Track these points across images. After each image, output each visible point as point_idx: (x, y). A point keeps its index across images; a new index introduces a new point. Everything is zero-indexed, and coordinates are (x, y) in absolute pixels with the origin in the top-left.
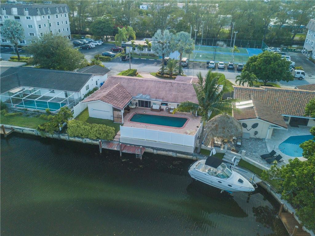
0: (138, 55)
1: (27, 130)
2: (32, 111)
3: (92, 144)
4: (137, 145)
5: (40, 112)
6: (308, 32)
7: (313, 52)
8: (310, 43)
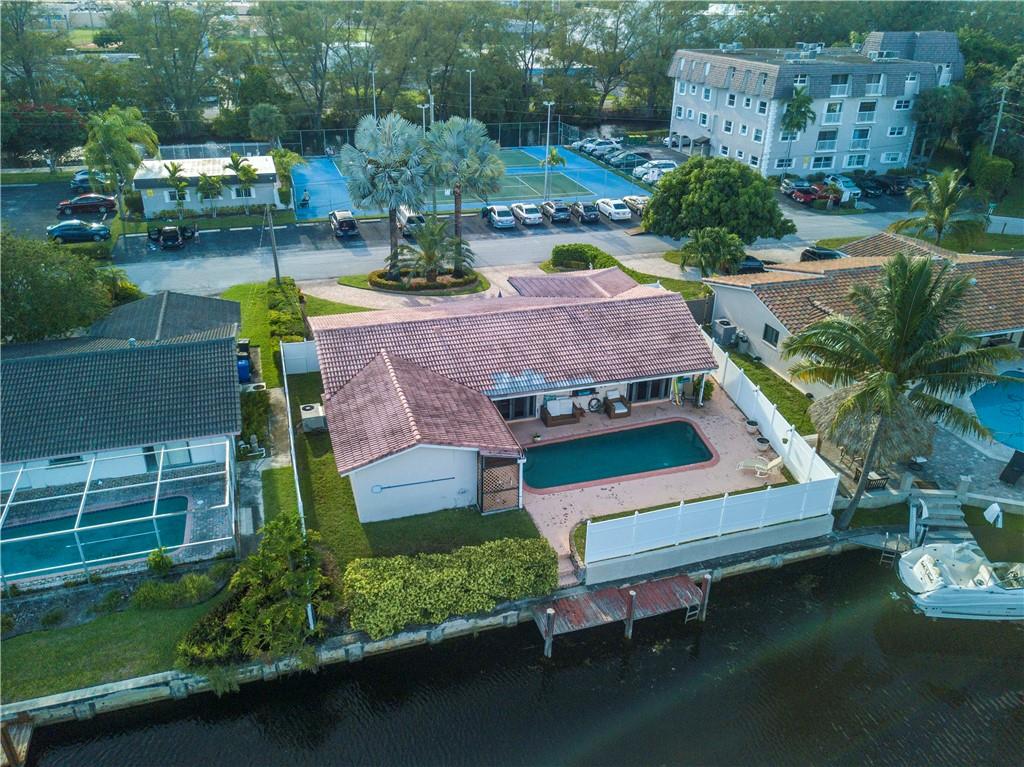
0: (200, 216)
1: (126, 689)
2: (58, 588)
3: (476, 635)
4: (656, 574)
5: (109, 580)
6: (677, 86)
7: (713, 142)
8: (693, 117)
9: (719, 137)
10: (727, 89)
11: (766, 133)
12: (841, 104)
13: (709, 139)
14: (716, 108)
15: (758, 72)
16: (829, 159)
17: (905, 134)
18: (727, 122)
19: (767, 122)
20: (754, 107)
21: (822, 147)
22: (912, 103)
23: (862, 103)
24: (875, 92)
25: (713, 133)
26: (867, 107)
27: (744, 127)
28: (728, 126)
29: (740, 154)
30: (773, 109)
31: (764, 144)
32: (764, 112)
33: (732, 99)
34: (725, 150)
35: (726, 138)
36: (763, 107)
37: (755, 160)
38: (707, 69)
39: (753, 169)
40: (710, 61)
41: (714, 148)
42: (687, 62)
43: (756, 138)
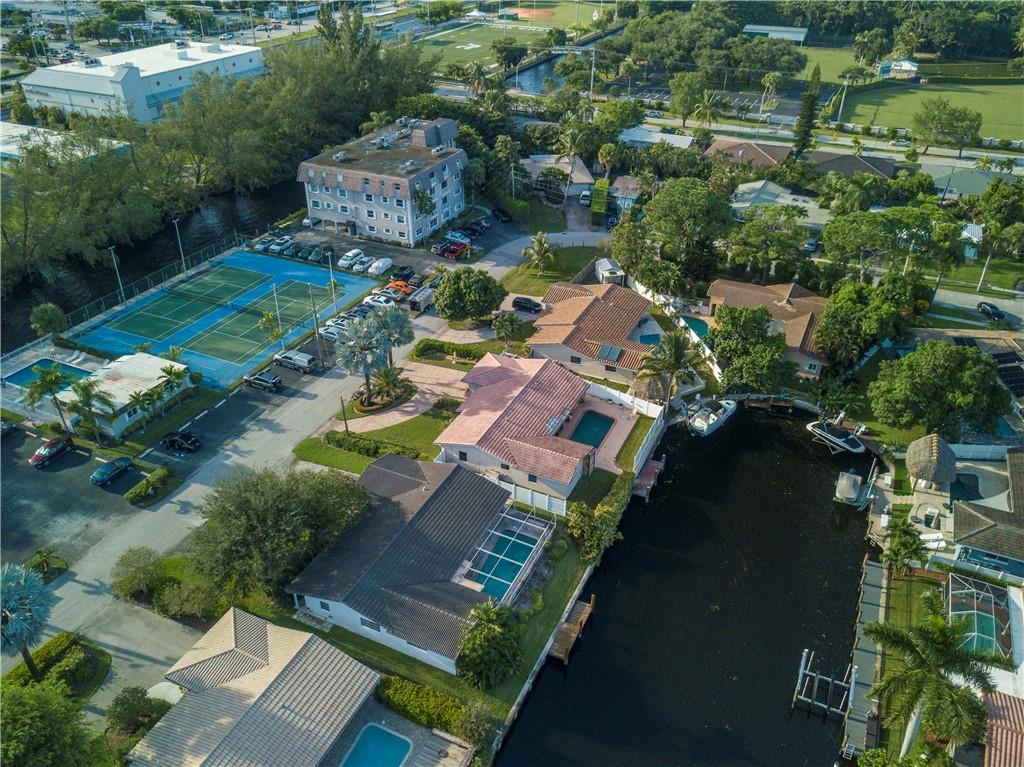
0: (152, 419)
6: (308, 188)
7: (358, 224)
8: (332, 208)
9: (365, 220)
10: (363, 191)
11: (407, 218)
12: (434, 188)
13: (354, 222)
14: (354, 202)
15: (390, 183)
17: (460, 191)
18: (368, 211)
19: (406, 212)
20: (392, 202)
23: (442, 184)
24: (446, 175)
25: (356, 218)
26: (444, 185)
27: (386, 215)
28: (370, 214)
29: (387, 231)
30: (408, 204)
31: (408, 225)
32: (401, 205)
33: (369, 197)
34: (372, 228)
35: (372, 221)
36: (400, 203)
37: (402, 234)
38: (340, 178)
39: (403, 240)
40: (340, 173)
41: (361, 228)
42: (316, 172)
43: (399, 221)
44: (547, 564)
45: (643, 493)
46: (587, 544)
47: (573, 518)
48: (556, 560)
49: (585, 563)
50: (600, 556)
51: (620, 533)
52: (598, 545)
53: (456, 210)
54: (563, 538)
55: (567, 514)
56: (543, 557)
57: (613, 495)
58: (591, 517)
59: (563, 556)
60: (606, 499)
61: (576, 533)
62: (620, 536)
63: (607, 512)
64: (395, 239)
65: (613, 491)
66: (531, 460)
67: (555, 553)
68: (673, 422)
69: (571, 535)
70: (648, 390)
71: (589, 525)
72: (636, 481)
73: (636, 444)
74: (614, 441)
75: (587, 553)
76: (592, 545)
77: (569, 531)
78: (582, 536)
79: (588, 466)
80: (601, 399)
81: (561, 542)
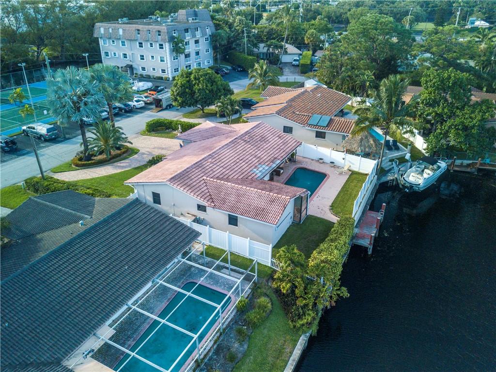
6: (101, 42)
7: (135, 66)
8: (117, 56)
9: (138, 63)
10: (137, 40)
11: (167, 58)
12: (188, 42)
13: (132, 65)
14: (131, 50)
15: (154, 30)
16: (190, 66)
17: (210, 51)
18: (141, 56)
19: (166, 53)
20: (156, 46)
21: (187, 61)
22: (209, 38)
23: (195, 41)
24: (198, 34)
25: (133, 62)
26: (197, 42)
27: (153, 57)
28: (142, 57)
29: (154, 69)
30: (167, 46)
31: (167, 63)
32: (162, 48)
33: (141, 45)
34: (143, 69)
35: (143, 63)
36: (161, 46)
37: (163, 71)
38: (121, 32)
39: (164, 76)
40: (121, 28)
41: (136, 69)
42: (105, 29)
43: (161, 61)
44: (240, 332)
45: (366, 243)
46: (300, 303)
47: (281, 267)
48: (254, 326)
49: (296, 331)
50: (316, 322)
51: (344, 289)
52: (315, 304)
53: (206, 64)
54: (266, 295)
55: (272, 263)
56: (235, 321)
57: (332, 240)
58: (304, 266)
59: (264, 320)
60: (323, 246)
61: (285, 287)
62: (345, 293)
63: (325, 261)
64: (159, 75)
65: (331, 237)
66: (232, 198)
67: (252, 315)
68: (384, 179)
69: (278, 291)
70: (361, 146)
71: (302, 277)
72: (356, 230)
73: (351, 194)
74: (328, 192)
75: (300, 317)
76: (306, 305)
77: (274, 285)
78: (293, 292)
79: (300, 211)
80: (312, 160)
81: (263, 300)
